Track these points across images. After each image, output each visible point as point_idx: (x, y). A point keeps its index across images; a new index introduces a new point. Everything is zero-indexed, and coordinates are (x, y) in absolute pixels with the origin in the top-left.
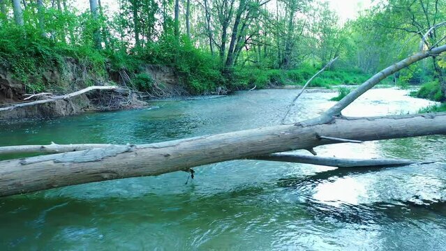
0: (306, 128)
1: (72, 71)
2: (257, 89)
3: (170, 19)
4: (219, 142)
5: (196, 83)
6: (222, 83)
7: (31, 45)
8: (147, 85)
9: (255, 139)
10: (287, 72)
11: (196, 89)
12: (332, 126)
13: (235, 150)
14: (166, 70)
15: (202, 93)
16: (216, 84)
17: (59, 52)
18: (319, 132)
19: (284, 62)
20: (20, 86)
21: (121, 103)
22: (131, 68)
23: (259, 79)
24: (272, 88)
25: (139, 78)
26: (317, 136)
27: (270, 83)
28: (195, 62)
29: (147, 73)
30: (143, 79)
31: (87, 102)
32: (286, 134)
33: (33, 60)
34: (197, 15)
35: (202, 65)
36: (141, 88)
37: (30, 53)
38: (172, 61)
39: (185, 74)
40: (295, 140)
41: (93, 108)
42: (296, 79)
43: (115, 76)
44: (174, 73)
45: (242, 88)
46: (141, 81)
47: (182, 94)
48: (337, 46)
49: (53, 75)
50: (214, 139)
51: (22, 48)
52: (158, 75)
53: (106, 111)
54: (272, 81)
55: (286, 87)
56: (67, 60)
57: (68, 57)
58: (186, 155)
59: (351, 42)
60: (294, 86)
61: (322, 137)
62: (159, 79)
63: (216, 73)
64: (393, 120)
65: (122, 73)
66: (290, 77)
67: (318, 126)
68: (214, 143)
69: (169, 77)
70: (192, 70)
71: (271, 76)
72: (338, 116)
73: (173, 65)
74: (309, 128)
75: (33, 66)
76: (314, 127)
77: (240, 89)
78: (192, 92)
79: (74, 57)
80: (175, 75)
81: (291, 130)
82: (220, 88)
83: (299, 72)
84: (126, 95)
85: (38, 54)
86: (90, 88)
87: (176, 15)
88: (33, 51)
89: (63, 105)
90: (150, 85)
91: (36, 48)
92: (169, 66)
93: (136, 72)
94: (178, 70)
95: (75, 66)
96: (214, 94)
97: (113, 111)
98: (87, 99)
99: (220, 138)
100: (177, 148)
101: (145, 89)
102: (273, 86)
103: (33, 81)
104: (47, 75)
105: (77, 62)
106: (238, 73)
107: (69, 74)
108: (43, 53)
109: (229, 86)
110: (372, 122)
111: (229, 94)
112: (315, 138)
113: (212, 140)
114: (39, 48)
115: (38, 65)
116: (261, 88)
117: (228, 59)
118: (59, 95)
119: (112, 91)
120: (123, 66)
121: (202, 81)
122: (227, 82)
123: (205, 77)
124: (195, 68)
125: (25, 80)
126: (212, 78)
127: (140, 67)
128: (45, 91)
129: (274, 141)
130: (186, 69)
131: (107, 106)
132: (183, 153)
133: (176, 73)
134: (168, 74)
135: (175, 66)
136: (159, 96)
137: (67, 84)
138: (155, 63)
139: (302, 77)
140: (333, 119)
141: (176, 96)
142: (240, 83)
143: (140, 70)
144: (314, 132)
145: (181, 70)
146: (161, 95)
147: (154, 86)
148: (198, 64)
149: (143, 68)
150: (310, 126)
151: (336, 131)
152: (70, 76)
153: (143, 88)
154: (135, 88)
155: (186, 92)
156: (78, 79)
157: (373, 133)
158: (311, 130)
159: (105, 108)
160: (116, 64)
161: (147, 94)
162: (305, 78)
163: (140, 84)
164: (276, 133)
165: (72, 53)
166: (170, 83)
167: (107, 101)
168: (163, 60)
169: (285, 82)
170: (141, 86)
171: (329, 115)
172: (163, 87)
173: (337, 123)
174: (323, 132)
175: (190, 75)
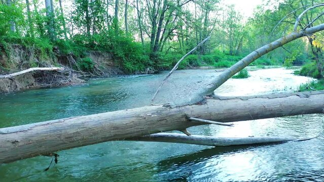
0: (175, 109)
1: (20, 55)
2: (179, 69)
4: (78, 126)
5: (129, 65)
6: (150, 65)
8: (90, 66)
9: (118, 122)
10: (202, 56)
11: (129, 70)
12: (203, 106)
13: (95, 134)
14: (106, 55)
15: (134, 73)
16: (146, 66)
17: (7, 40)
18: (188, 113)
19: (201, 50)
21: (62, 81)
22: (77, 54)
24: (191, 68)
25: (84, 61)
26: (186, 117)
27: (189, 65)
28: (129, 49)
29: (91, 58)
30: (86, 62)
31: (32, 80)
32: (153, 116)
34: (134, 14)
35: (134, 51)
36: (84, 69)
38: (111, 48)
39: (120, 58)
40: (164, 122)
41: (37, 85)
42: (209, 62)
43: (63, 60)
44: (112, 57)
45: (167, 69)
46: (84, 64)
47: (118, 73)
48: (241, 37)
50: (73, 123)
52: (100, 59)
53: (48, 87)
54: (191, 63)
55: (201, 67)
56: (16, 46)
57: (16, 45)
59: (251, 34)
60: (207, 67)
61: (192, 118)
62: (99, 62)
63: (146, 57)
64: (267, 100)
65: (69, 58)
66: (205, 60)
67: (188, 107)
68: (73, 126)
69: (109, 60)
70: (126, 55)
71: (190, 60)
72: (210, 96)
73: (111, 51)
74: (178, 109)
76: (183, 108)
77: (165, 70)
78: (126, 72)
79: (23, 45)
80: (113, 59)
81: (158, 112)
82: (148, 69)
83: (211, 56)
84: (67, 75)
86: (31, 69)
87: (116, 13)
89: (8, 83)
90: (92, 66)
92: (109, 52)
93: (81, 57)
94: (115, 55)
95: (22, 52)
96: (143, 74)
97: (55, 87)
98: (32, 78)
99: (80, 122)
100: (29, 133)
101: (88, 70)
105: (24, 48)
106: (162, 58)
109: (156, 68)
110: (246, 101)
111: (156, 73)
112: (184, 119)
113: (69, 124)
116: (182, 69)
117: (155, 47)
119: (54, 71)
120: (69, 52)
121: (134, 64)
122: (154, 64)
123: (137, 60)
124: (128, 54)
126: (142, 61)
127: (85, 53)
129: (140, 124)
130: (121, 54)
131: (50, 83)
132: (34, 139)
133: (114, 57)
134: (108, 58)
135: (113, 52)
136: (99, 75)
137: (14, 66)
138: (97, 50)
139: (214, 60)
140: (204, 99)
141: (113, 75)
142: (164, 65)
143: (84, 55)
144: (183, 114)
145: (117, 55)
146: (101, 74)
147: (95, 67)
148: (130, 51)
149: (87, 53)
150: (179, 107)
151: (206, 112)
152: (17, 59)
153: (86, 69)
154: (79, 69)
155: (121, 72)
156: (25, 62)
157: (246, 114)
158: (180, 111)
159: (47, 85)
160: (64, 51)
161: (89, 74)
162: (216, 61)
163: (83, 66)
164: (142, 115)
165: (19, 41)
166: (108, 65)
167: (50, 80)
168: (103, 47)
169: (200, 64)
170: (84, 67)
171: (200, 95)
172: (103, 69)
173: (208, 103)
174: (193, 114)
175: (124, 59)
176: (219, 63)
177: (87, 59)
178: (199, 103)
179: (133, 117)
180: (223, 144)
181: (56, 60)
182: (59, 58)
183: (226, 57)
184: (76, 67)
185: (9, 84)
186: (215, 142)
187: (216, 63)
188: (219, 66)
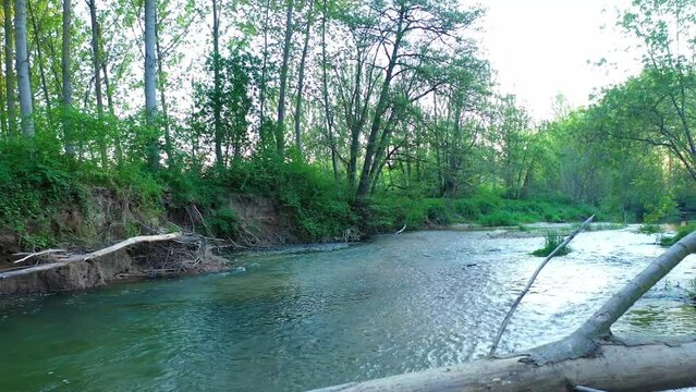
0: (544, 369)
1: (105, 209)
2: (410, 229)
3: (270, 123)
5: (310, 224)
6: (352, 223)
7: (35, 170)
8: (231, 227)
10: (454, 203)
11: (309, 234)
12: (597, 362)
14: (263, 202)
15: (319, 239)
16: (343, 224)
17: (83, 180)
19: (447, 188)
20: (11, 238)
21: (185, 262)
22: (205, 201)
23: (410, 214)
24: (431, 229)
25: (218, 217)
26: (568, 384)
27: (428, 220)
28: (307, 187)
29: (232, 209)
30: (224, 218)
31: (127, 262)
32: (504, 383)
33: (38, 194)
34: (312, 116)
35: (320, 195)
36: (220, 234)
37: (33, 183)
38: (272, 188)
39: (293, 209)
41: (135, 272)
42: (468, 214)
43: (178, 214)
44: (275, 207)
45: (385, 230)
46: (221, 221)
47: (287, 240)
48: (530, 162)
49: (71, 217)
51: (20, 175)
52: (249, 209)
53: (159, 277)
54: (432, 217)
55: (454, 226)
56: (98, 192)
57: (99, 188)
59: (551, 155)
60: (466, 225)
61: (579, 387)
62: (249, 217)
63: (342, 207)
65: (190, 209)
66: (460, 210)
67: (568, 363)
69: (267, 213)
70: (304, 204)
71: (429, 210)
72: (606, 339)
73: (273, 194)
74: (550, 368)
75: (36, 204)
76: (561, 366)
77: (380, 232)
78: (303, 238)
79: (109, 187)
80: (277, 211)
82: (349, 231)
83: (472, 202)
84: (194, 248)
85: (46, 184)
86: (131, 241)
87: (281, 116)
88: (39, 179)
89: (83, 269)
90: (236, 227)
91: (43, 175)
92: (267, 197)
93: (213, 206)
94: (281, 203)
95: (110, 202)
96: (339, 241)
97: (172, 277)
98: (127, 256)
101: (228, 236)
102: (432, 225)
103: (34, 228)
104: (61, 219)
105: (113, 194)
106: (377, 207)
107: (99, 216)
108: (55, 182)
109: (362, 228)
111: (364, 240)
114: (48, 175)
115: (45, 203)
116: (415, 229)
117: (361, 184)
118: (78, 253)
119: (170, 242)
120: (192, 197)
121: (320, 221)
122: (360, 221)
123: (325, 214)
124: (308, 200)
125: (20, 228)
126: (335, 216)
127: (220, 198)
128: (53, 247)
130: (294, 201)
131: (160, 268)
133: (279, 207)
134: (266, 209)
135: (277, 197)
136: (249, 245)
137: (94, 232)
138: (244, 192)
139: (478, 209)
140: (597, 347)
141: (277, 245)
142: (381, 222)
143: (220, 203)
144: (562, 378)
145: (285, 202)
146: (253, 243)
147: (241, 229)
148: (313, 193)
149: (225, 200)
150: (553, 363)
152: (99, 218)
153: (224, 233)
154: (209, 232)
155: (293, 238)
156: (114, 224)
158: (555, 372)
159: (156, 271)
160: (182, 195)
161: (229, 243)
162: (483, 213)
163: (218, 226)
165: (105, 181)
166: (267, 224)
167: (162, 260)
168: (258, 186)
169: (451, 218)
170: (220, 229)
171: (588, 337)
172: (257, 231)
173: (605, 354)
174: (581, 377)
175: (300, 211)
176: (489, 217)
177: (223, 211)
178: (590, 355)
179: (467, 385)
182: (169, 211)
183: (502, 203)
184: (204, 228)
185: (86, 272)
187: (483, 217)
188: (490, 222)
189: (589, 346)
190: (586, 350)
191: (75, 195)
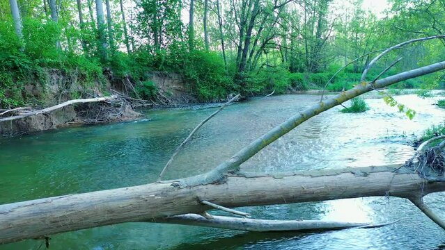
0: (185, 190)
1: (58, 83)
2: (275, 94)
4: (66, 208)
5: (204, 91)
6: (234, 90)
7: (9, 59)
8: (151, 93)
9: (113, 205)
10: (312, 75)
11: (204, 97)
12: (221, 186)
13: (86, 218)
14: (175, 76)
15: (210, 100)
16: (228, 91)
17: (41, 65)
18: (199, 194)
21: (111, 115)
22: (136, 76)
23: (278, 83)
24: (292, 93)
25: (144, 86)
26: (198, 199)
27: (291, 88)
28: (205, 69)
29: (154, 81)
30: (147, 87)
31: (74, 115)
32: (156, 197)
33: (11, 74)
35: (212, 72)
36: (145, 97)
37: (7, 67)
38: (181, 67)
39: (193, 81)
40: (170, 206)
41: (79, 120)
42: (320, 83)
43: (118, 84)
44: (183, 79)
45: (259, 94)
46: (145, 89)
47: (190, 101)
49: (35, 88)
50: (61, 204)
52: (166, 82)
53: (93, 124)
54: (294, 85)
55: (309, 91)
56: (53, 71)
57: (54, 69)
58: (19, 226)
60: (318, 91)
61: (205, 202)
62: (164, 86)
63: (228, 80)
64: (308, 179)
65: (126, 81)
67: (200, 187)
69: (179, 83)
70: (201, 77)
71: (292, 81)
72: (232, 173)
73: (181, 71)
74: (188, 190)
75: (10, 80)
76: (195, 188)
77: (256, 96)
78: (201, 100)
79: (60, 69)
80: (184, 82)
81: (163, 193)
83: (324, 75)
84: (118, 106)
85: (15, 68)
86: (69, 102)
88: (10, 64)
89: (41, 119)
90: (155, 92)
91: (13, 62)
92: (177, 73)
93: (141, 80)
94: (186, 76)
95: (62, 78)
96: (224, 102)
97: (101, 124)
98: (73, 111)
99: (68, 203)
100: (10, 216)
101: (149, 98)
102: (294, 90)
103: (10, 95)
104: (29, 89)
105: (63, 73)
106: (250, 80)
108: (20, 66)
109: (242, 93)
110: (279, 181)
111: (242, 100)
112: (196, 202)
113: (57, 205)
114: (16, 62)
115: (16, 79)
116: (281, 93)
117: (241, 64)
118: (38, 109)
119: (102, 102)
120: (126, 74)
121: (212, 88)
122: (240, 88)
123: (215, 83)
124: (204, 75)
125: (1, 95)
126: (222, 85)
127: (147, 74)
128: (22, 106)
129: (140, 207)
130: (193, 74)
131: (95, 118)
132: (14, 222)
133: (185, 80)
134: (177, 81)
135: (184, 73)
136: (166, 106)
137: (51, 96)
138: (162, 70)
139: (328, 80)
140: (223, 177)
141: (183, 104)
142: (253, 89)
143: (146, 77)
144: (194, 196)
145: (189, 76)
146: (166, 102)
147: (159, 94)
148: (207, 71)
149: (149, 75)
150: (190, 187)
151: (224, 194)
152: (55, 88)
153: (147, 96)
154: (138, 96)
155: (194, 99)
156: (65, 91)
157: (279, 196)
158: (190, 192)
159: (92, 120)
160: (119, 72)
161: (151, 102)
162: (332, 82)
163: (143, 92)
164: (143, 197)
165: (58, 65)
166: (178, 90)
167: (96, 113)
168: (171, 67)
169: (307, 86)
170: (144, 94)
171: (220, 172)
172: (170, 95)
173: (228, 182)
174: (207, 196)
175: (198, 82)
176: (335, 85)
177: (148, 83)
178: (217, 182)
180: (259, 230)
181: (108, 84)
182: (112, 83)
183: (346, 76)
184: (135, 94)
185: (43, 121)
186: (248, 226)
187: (331, 85)
188: (334, 89)
189: (219, 177)
190: (215, 180)
191: (35, 74)
